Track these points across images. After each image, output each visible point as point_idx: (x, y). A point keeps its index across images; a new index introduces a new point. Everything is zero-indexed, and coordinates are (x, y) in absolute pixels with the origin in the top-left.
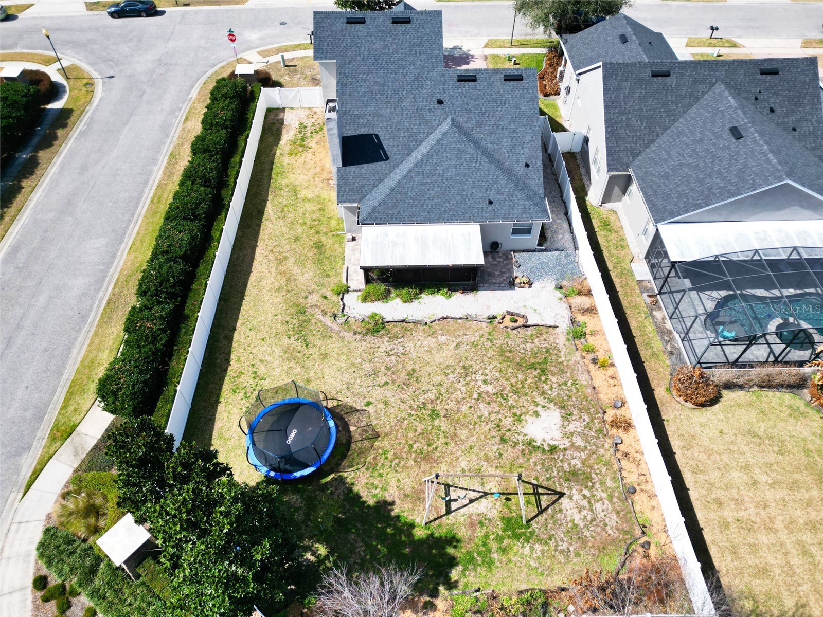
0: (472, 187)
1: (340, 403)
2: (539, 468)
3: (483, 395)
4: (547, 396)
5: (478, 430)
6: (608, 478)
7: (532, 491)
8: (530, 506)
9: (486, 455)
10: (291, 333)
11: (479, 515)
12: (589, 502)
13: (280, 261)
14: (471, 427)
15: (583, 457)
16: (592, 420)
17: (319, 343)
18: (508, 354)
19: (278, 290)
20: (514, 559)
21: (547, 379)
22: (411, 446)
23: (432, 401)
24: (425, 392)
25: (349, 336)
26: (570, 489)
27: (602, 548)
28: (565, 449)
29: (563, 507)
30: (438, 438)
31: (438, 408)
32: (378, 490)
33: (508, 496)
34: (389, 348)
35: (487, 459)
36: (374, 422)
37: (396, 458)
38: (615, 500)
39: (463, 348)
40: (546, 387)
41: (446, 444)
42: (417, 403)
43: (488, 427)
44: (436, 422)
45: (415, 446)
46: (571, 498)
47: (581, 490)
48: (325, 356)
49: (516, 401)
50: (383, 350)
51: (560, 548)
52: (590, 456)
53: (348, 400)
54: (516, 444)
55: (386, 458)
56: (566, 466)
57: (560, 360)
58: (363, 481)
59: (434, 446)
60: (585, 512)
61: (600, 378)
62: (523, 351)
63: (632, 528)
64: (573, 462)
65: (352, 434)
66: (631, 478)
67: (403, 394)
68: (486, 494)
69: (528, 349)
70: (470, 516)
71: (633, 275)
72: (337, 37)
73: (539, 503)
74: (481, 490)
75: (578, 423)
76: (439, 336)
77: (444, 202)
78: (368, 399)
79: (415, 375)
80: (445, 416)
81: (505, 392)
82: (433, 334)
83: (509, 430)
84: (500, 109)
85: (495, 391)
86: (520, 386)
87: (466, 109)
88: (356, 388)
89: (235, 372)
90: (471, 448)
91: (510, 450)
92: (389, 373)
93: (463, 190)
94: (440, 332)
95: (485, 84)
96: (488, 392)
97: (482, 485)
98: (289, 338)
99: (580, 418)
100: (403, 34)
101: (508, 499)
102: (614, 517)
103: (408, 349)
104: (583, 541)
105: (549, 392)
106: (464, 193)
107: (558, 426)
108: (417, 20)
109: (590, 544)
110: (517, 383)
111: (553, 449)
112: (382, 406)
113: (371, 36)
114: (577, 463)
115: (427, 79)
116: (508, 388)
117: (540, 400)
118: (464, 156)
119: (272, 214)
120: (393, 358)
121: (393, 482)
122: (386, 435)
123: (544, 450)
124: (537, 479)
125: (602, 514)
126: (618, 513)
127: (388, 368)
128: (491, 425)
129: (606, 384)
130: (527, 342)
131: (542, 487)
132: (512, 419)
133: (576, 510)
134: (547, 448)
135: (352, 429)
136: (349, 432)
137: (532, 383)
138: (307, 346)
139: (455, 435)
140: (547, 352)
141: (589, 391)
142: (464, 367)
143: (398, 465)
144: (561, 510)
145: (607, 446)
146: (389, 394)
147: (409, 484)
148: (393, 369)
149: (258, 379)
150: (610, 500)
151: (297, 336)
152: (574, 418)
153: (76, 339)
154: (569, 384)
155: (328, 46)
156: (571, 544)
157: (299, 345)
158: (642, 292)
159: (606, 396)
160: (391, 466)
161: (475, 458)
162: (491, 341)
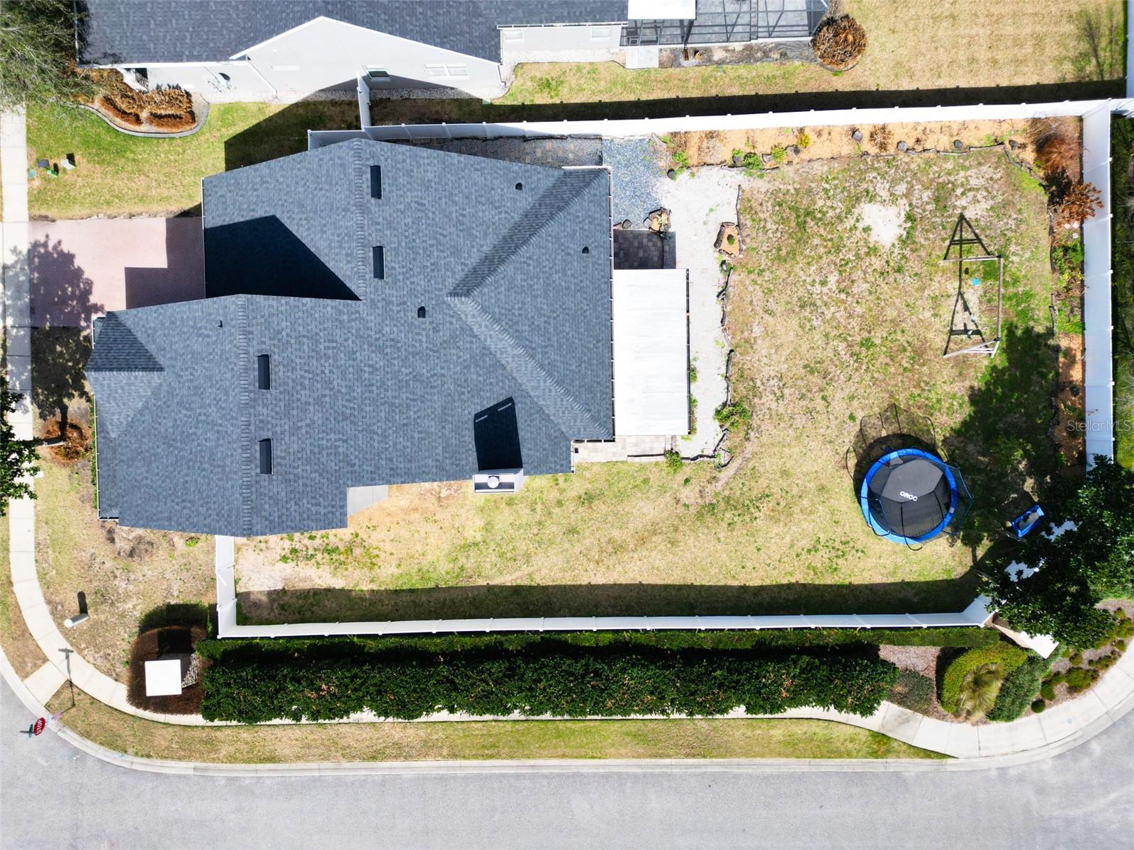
0: (565, 275)
1: (852, 449)
2: (931, 236)
3: (842, 286)
4: (844, 215)
5: (887, 297)
6: (944, 165)
7: (958, 247)
8: (973, 250)
9: (917, 290)
10: (747, 518)
11: (981, 302)
12: (970, 190)
13: (618, 548)
14: (883, 303)
15: (920, 187)
16: (876, 169)
17: (763, 482)
18: (783, 253)
19: (673, 543)
20: (1023, 273)
21: (820, 212)
22: (905, 369)
23: (848, 346)
24: (836, 353)
25: (749, 448)
26: (955, 207)
27: (1016, 188)
28: (910, 205)
29: (973, 217)
30: (896, 340)
31: (858, 339)
32: (955, 403)
33: (963, 272)
34: (772, 397)
35: (923, 289)
36: (877, 410)
37: (919, 385)
38: (967, 164)
39: (772, 305)
40: (831, 213)
41: (903, 331)
42: (852, 362)
43: (883, 285)
44: (878, 341)
45: (906, 365)
46: (964, 208)
47: (956, 196)
48: (785, 473)
49: (850, 250)
50: (774, 405)
51: (1013, 227)
52: (919, 180)
53: (847, 441)
54: (904, 257)
55: (919, 395)
56: (930, 207)
57: (792, 191)
58: (945, 418)
59: (906, 345)
60: (979, 197)
61: (818, 149)
62: (779, 234)
63: (994, 154)
64: (925, 199)
65: (890, 433)
66: (945, 142)
67: (839, 379)
68: (960, 294)
69: (775, 227)
70: (983, 312)
71: (648, 71)
72: (301, 489)
73: (970, 241)
74: (955, 298)
75: (879, 185)
76: (753, 335)
77: (585, 317)
78: (846, 418)
79: (812, 365)
80: (869, 332)
81: (838, 261)
82: (750, 343)
83: (887, 262)
84: (430, 215)
85: (836, 273)
86: (830, 244)
87: (433, 270)
88: (832, 433)
89: (808, 574)
90: (908, 306)
91: (911, 264)
92: (809, 395)
93: (568, 288)
94: (746, 334)
95: (388, 232)
96: (838, 281)
97: (949, 296)
98: (756, 518)
99: (872, 181)
100: (294, 369)
101: (967, 271)
102: (984, 168)
103: (773, 374)
104: (1006, 204)
105: (838, 211)
106: (573, 287)
107: (881, 207)
108: (264, 343)
109: (1011, 198)
110: (826, 247)
111: (910, 217)
112: (855, 403)
113: (299, 428)
114: (927, 195)
115: (380, 332)
116: (832, 257)
117: (849, 223)
118: (518, 282)
119: (519, 574)
120: (786, 391)
121: (947, 388)
122: (892, 396)
123: (911, 228)
124: (943, 240)
125: (982, 180)
126: (980, 164)
127: (803, 397)
128: (880, 281)
129: (827, 143)
130: (764, 227)
131: (954, 236)
132: (873, 258)
133: (977, 204)
134: (909, 224)
135: (884, 433)
136: (887, 437)
137: (825, 229)
138: (768, 496)
139: (892, 321)
140: (780, 205)
141: (836, 165)
142: (802, 307)
143: (927, 384)
144: (977, 220)
145: (907, 159)
146: (839, 395)
147: (948, 372)
148: (804, 391)
149: (818, 546)
150: (968, 169)
151: (752, 510)
152: (871, 189)
153: (751, 776)
154: (827, 186)
155: (318, 504)
156: (1010, 216)
157: (766, 507)
158: (679, 65)
159: (846, 148)
160: (929, 391)
161: (920, 302)
162: (763, 271)
